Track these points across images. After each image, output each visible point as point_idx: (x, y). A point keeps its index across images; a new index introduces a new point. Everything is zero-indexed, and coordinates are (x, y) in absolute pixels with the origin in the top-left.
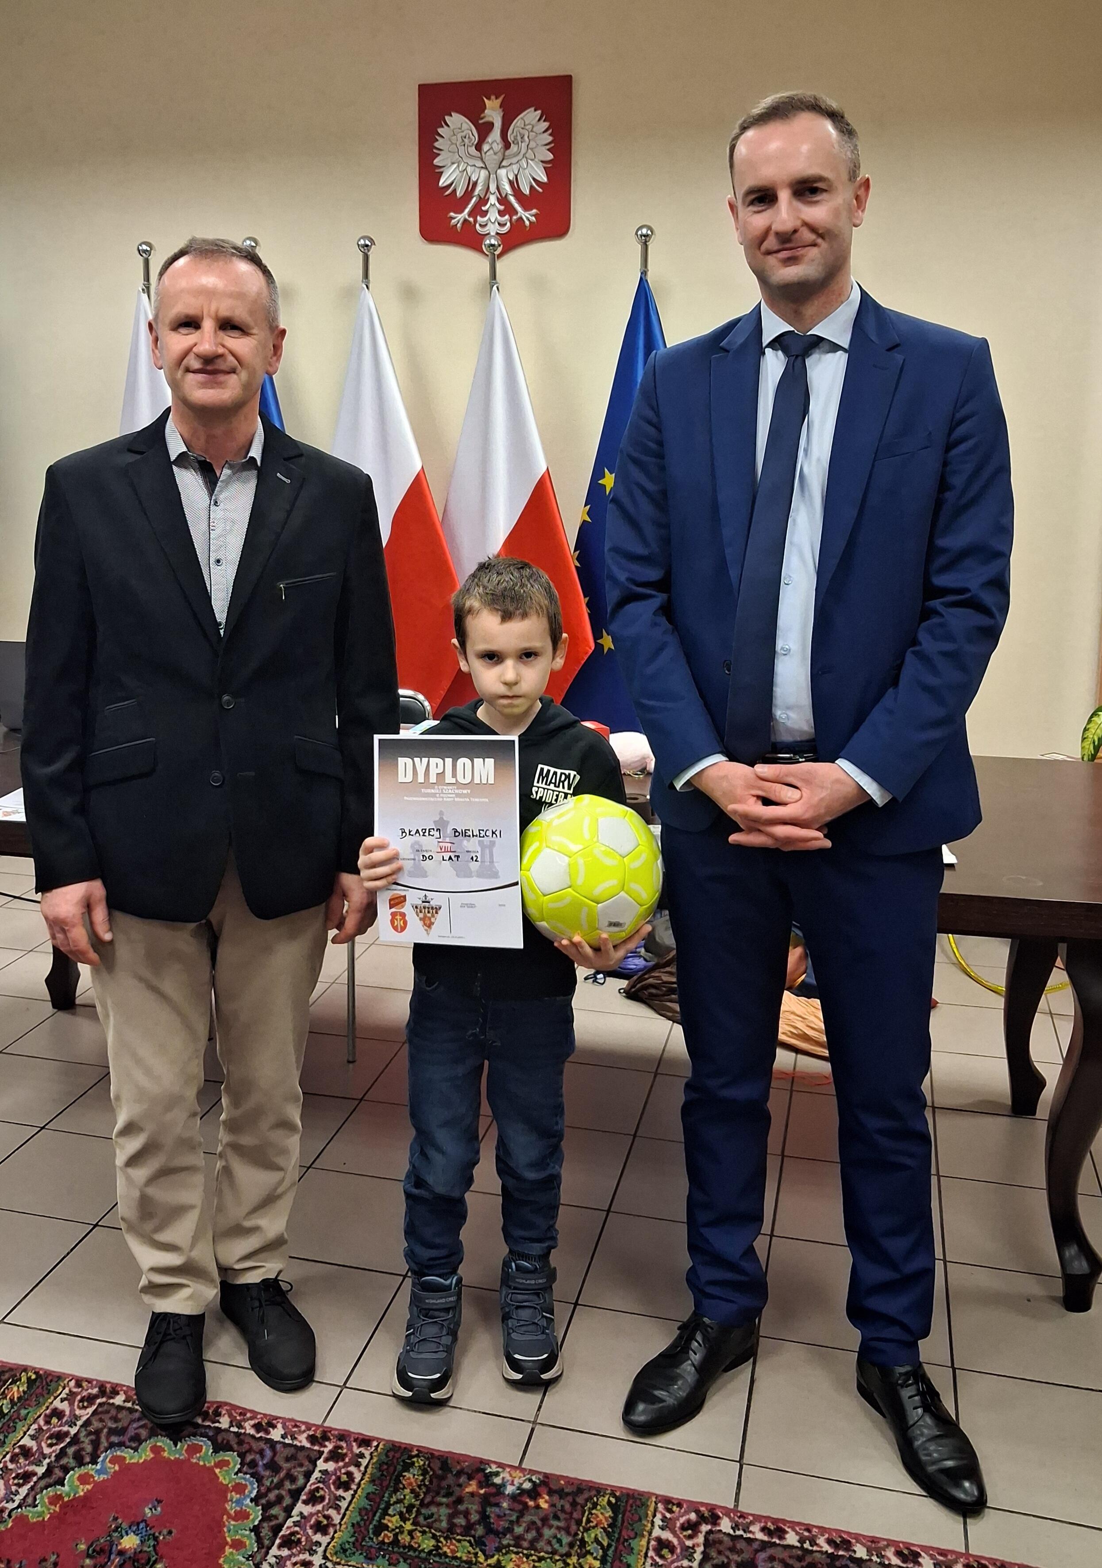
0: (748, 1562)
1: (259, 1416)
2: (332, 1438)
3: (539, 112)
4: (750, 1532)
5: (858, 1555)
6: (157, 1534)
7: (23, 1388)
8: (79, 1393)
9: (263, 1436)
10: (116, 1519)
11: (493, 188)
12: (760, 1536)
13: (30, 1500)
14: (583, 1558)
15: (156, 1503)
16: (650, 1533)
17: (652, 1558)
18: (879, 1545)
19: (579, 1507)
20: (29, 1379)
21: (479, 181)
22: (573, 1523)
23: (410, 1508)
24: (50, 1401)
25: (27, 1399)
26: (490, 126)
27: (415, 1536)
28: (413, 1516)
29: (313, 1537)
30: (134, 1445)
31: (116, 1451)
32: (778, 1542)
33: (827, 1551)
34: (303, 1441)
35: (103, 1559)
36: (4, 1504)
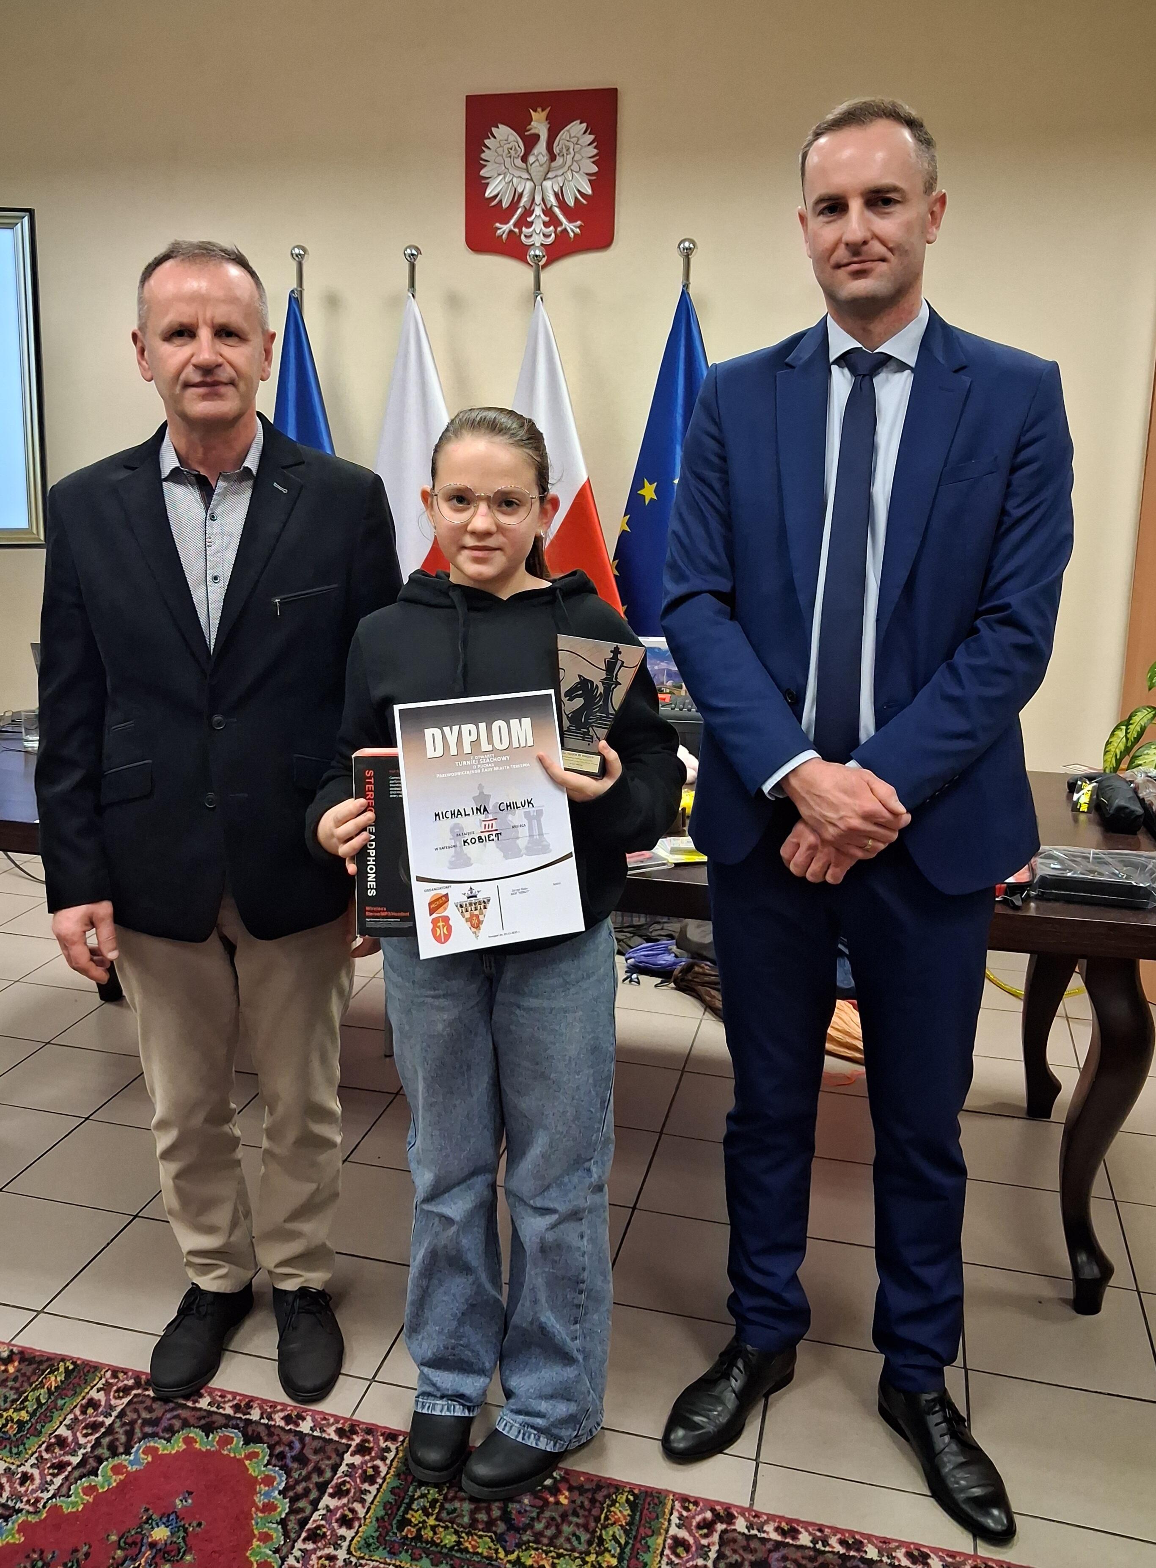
0: (762, 1561)
1: (289, 1408)
2: (359, 1431)
3: (585, 125)
4: (764, 1532)
5: (868, 1556)
6: (187, 1526)
7: (61, 1377)
8: (116, 1384)
9: (293, 1428)
10: (147, 1510)
11: (538, 199)
12: (775, 1536)
13: (64, 1490)
14: (601, 1555)
15: (187, 1495)
16: (667, 1531)
17: (667, 1556)
18: (890, 1546)
19: (598, 1504)
20: (66, 1369)
21: (524, 193)
22: (591, 1520)
23: (434, 1502)
24: (86, 1390)
25: (64, 1389)
26: (537, 137)
27: (438, 1532)
28: (437, 1511)
29: (338, 1531)
30: (167, 1436)
31: (149, 1441)
32: (791, 1542)
33: (839, 1552)
34: (331, 1434)
35: (134, 1551)
36: (39, 1494)
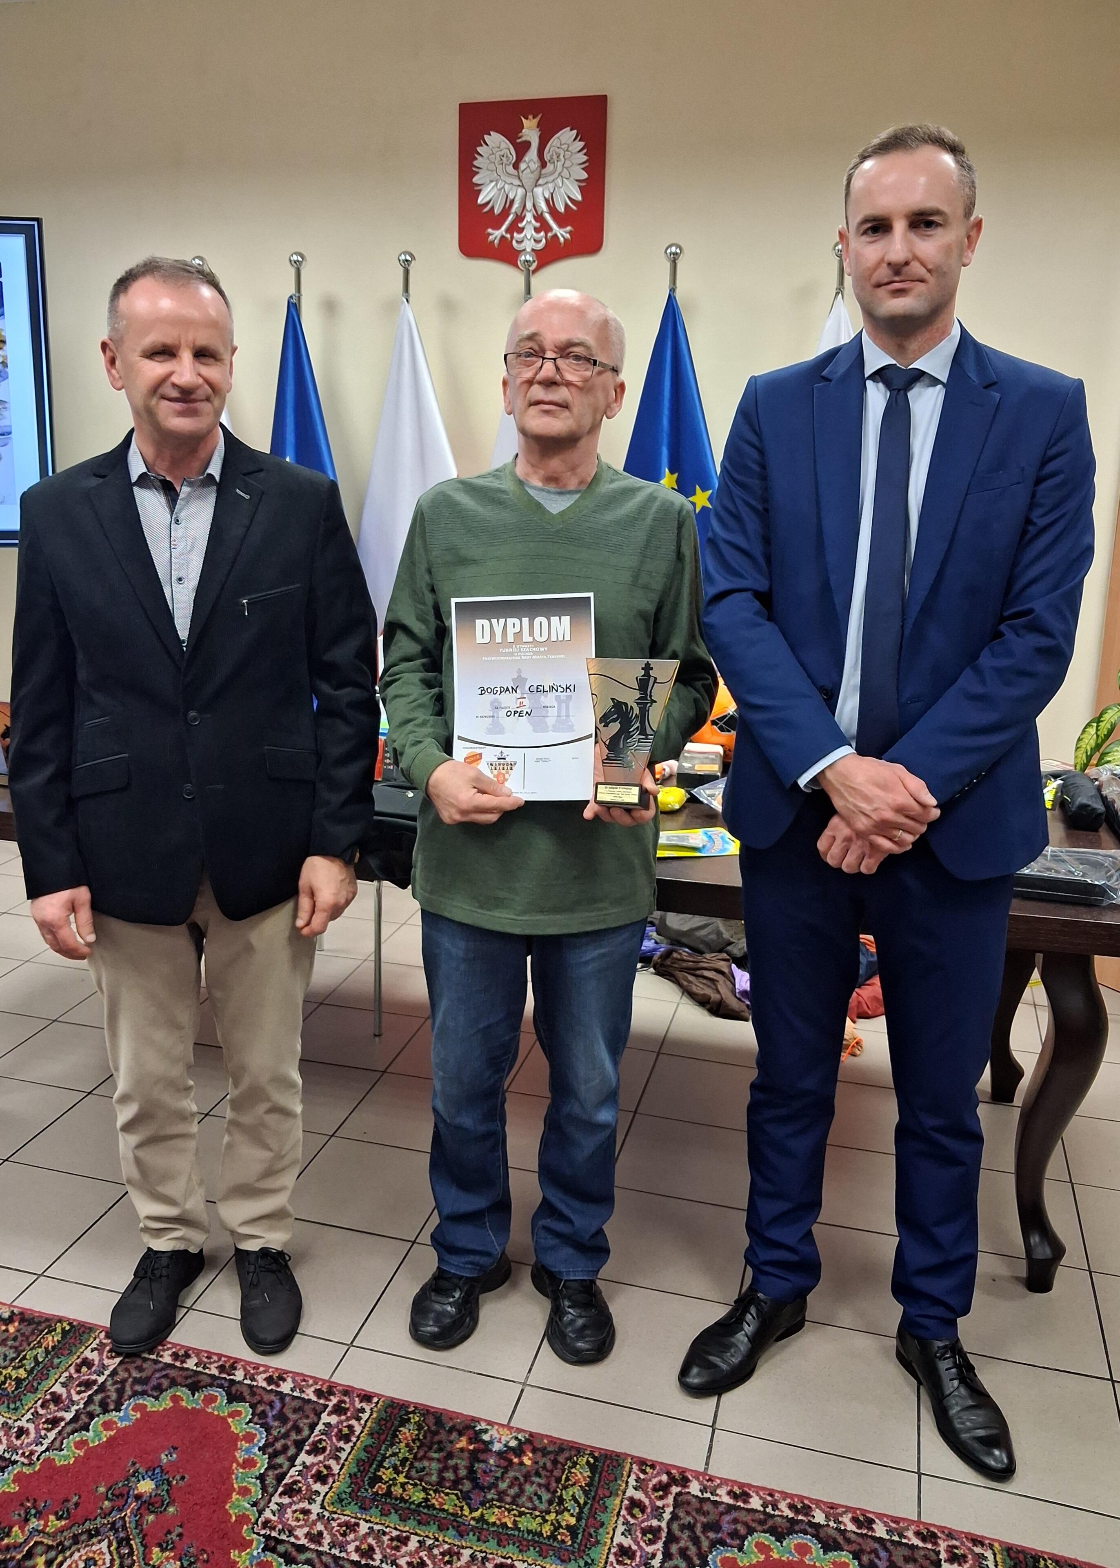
0: (713, 1524)
1: (271, 1369)
2: (337, 1393)
3: (575, 132)
4: (717, 1495)
5: (816, 1520)
6: (171, 1479)
7: (58, 1337)
9: (274, 1389)
10: (133, 1464)
11: (529, 206)
12: (726, 1499)
13: (57, 1444)
14: (560, 1514)
15: (172, 1451)
16: (624, 1493)
17: (623, 1516)
18: (836, 1511)
19: (559, 1465)
20: (63, 1329)
21: (516, 199)
22: (553, 1480)
23: (403, 1461)
24: (81, 1350)
25: (61, 1348)
26: (528, 144)
27: (407, 1489)
28: (406, 1469)
29: (313, 1486)
30: (155, 1394)
31: (138, 1399)
32: (742, 1505)
33: (788, 1516)
34: (310, 1394)
35: (121, 1502)
36: (33, 1447)
